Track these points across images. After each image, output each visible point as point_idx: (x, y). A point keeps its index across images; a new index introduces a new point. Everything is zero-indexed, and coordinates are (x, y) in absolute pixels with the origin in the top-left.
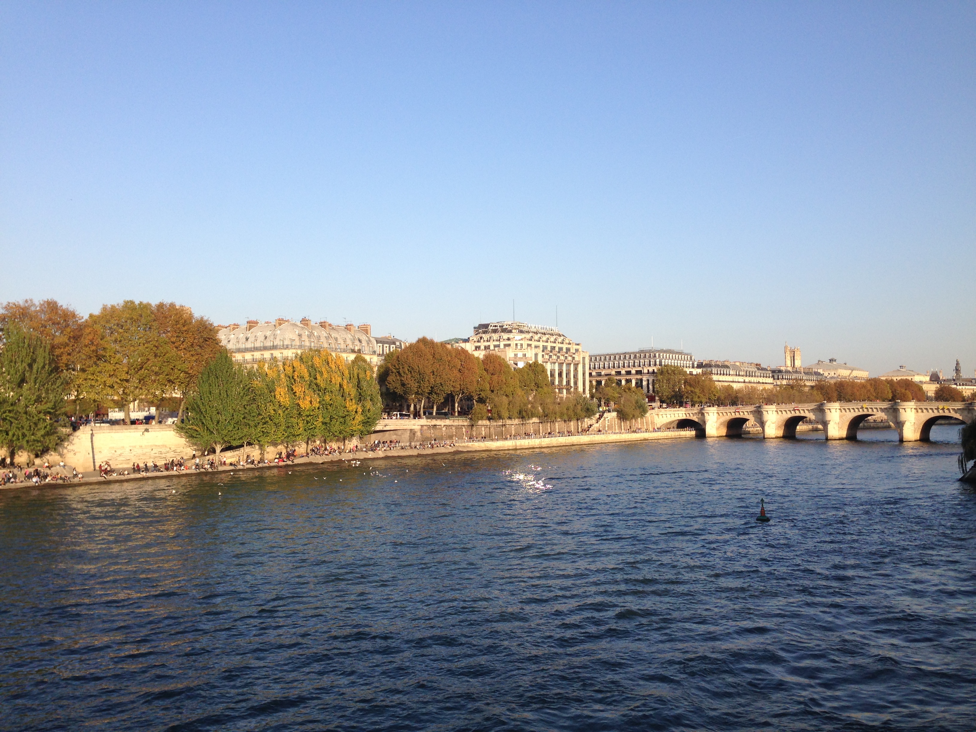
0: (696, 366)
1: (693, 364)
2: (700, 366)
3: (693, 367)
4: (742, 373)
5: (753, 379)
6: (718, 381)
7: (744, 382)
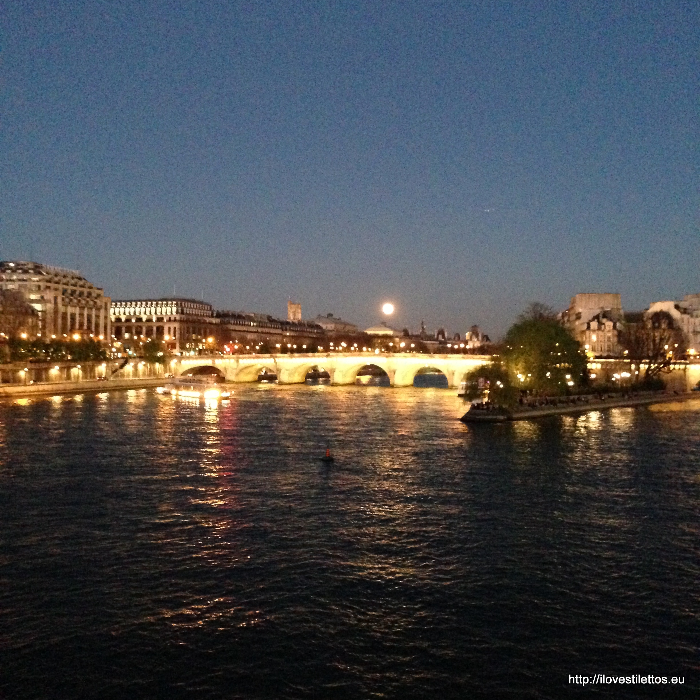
0: (215, 315)
1: (212, 314)
2: (218, 316)
3: (212, 316)
4: (255, 324)
5: (265, 330)
6: (235, 331)
7: (257, 332)
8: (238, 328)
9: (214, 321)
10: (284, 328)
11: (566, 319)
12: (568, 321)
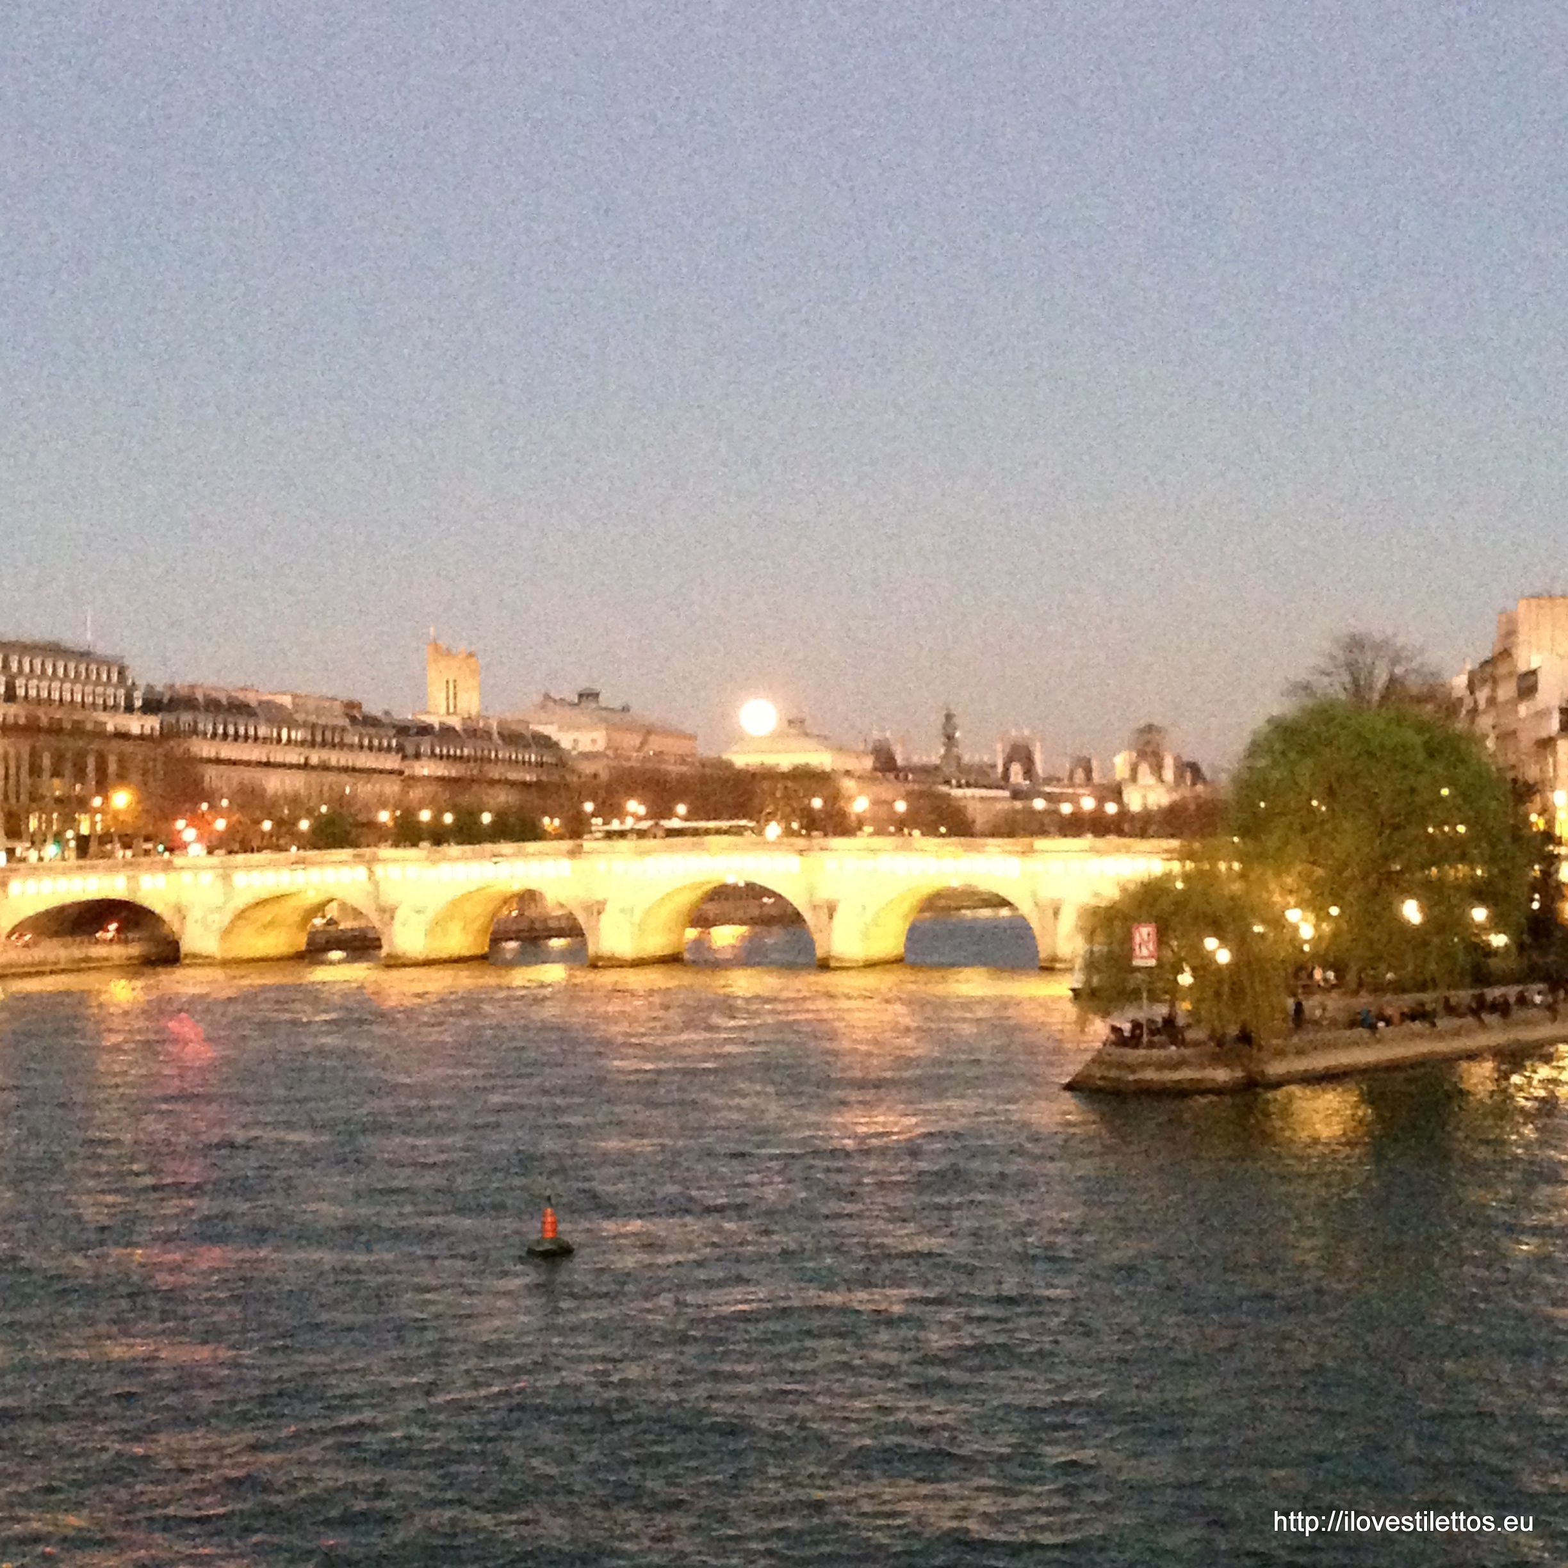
0: (138, 703)
1: (129, 698)
2: (152, 706)
3: (129, 709)
4: (298, 735)
5: (335, 758)
6: (218, 761)
7: (305, 766)
8: (228, 751)
9: (136, 724)
10: (410, 750)
11: (1483, 695)
12: (1492, 701)
